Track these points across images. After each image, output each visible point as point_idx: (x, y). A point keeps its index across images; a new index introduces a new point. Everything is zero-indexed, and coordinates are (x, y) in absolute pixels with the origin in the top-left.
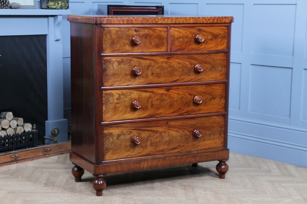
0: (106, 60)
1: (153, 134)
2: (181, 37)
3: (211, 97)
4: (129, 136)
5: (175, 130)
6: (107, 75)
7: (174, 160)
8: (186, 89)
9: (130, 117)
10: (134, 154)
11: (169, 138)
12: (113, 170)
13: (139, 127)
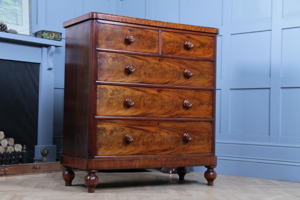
0: (101, 55)
1: (145, 134)
2: (171, 42)
3: (199, 102)
4: (121, 133)
5: (166, 131)
6: (101, 69)
7: (165, 161)
8: (176, 93)
9: (123, 114)
10: (126, 152)
11: (160, 139)
12: (106, 166)
13: (132, 125)
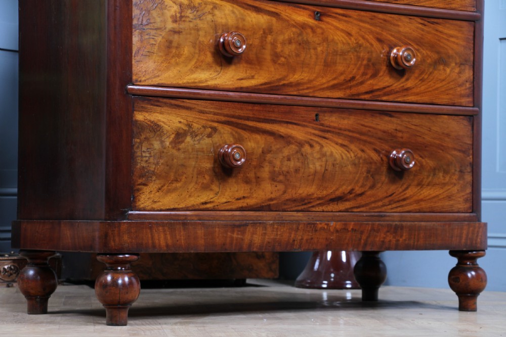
1: (278, 147)
3: (435, 56)
4: (207, 141)
5: (340, 141)
7: (337, 231)
8: (368, 23)
9: (211, 83)
10: (224, 200)
11: (323, 164)
12: (163, 243)
13: (239, 117)
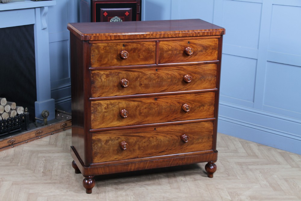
0: (94, 73)
1: (141, 140)
2: (170, 50)
4: (117, 141)
5: (163, 135)
6: (95, 87)
8: (175, 98)
10: (122, 157)
13: (127, 133)
